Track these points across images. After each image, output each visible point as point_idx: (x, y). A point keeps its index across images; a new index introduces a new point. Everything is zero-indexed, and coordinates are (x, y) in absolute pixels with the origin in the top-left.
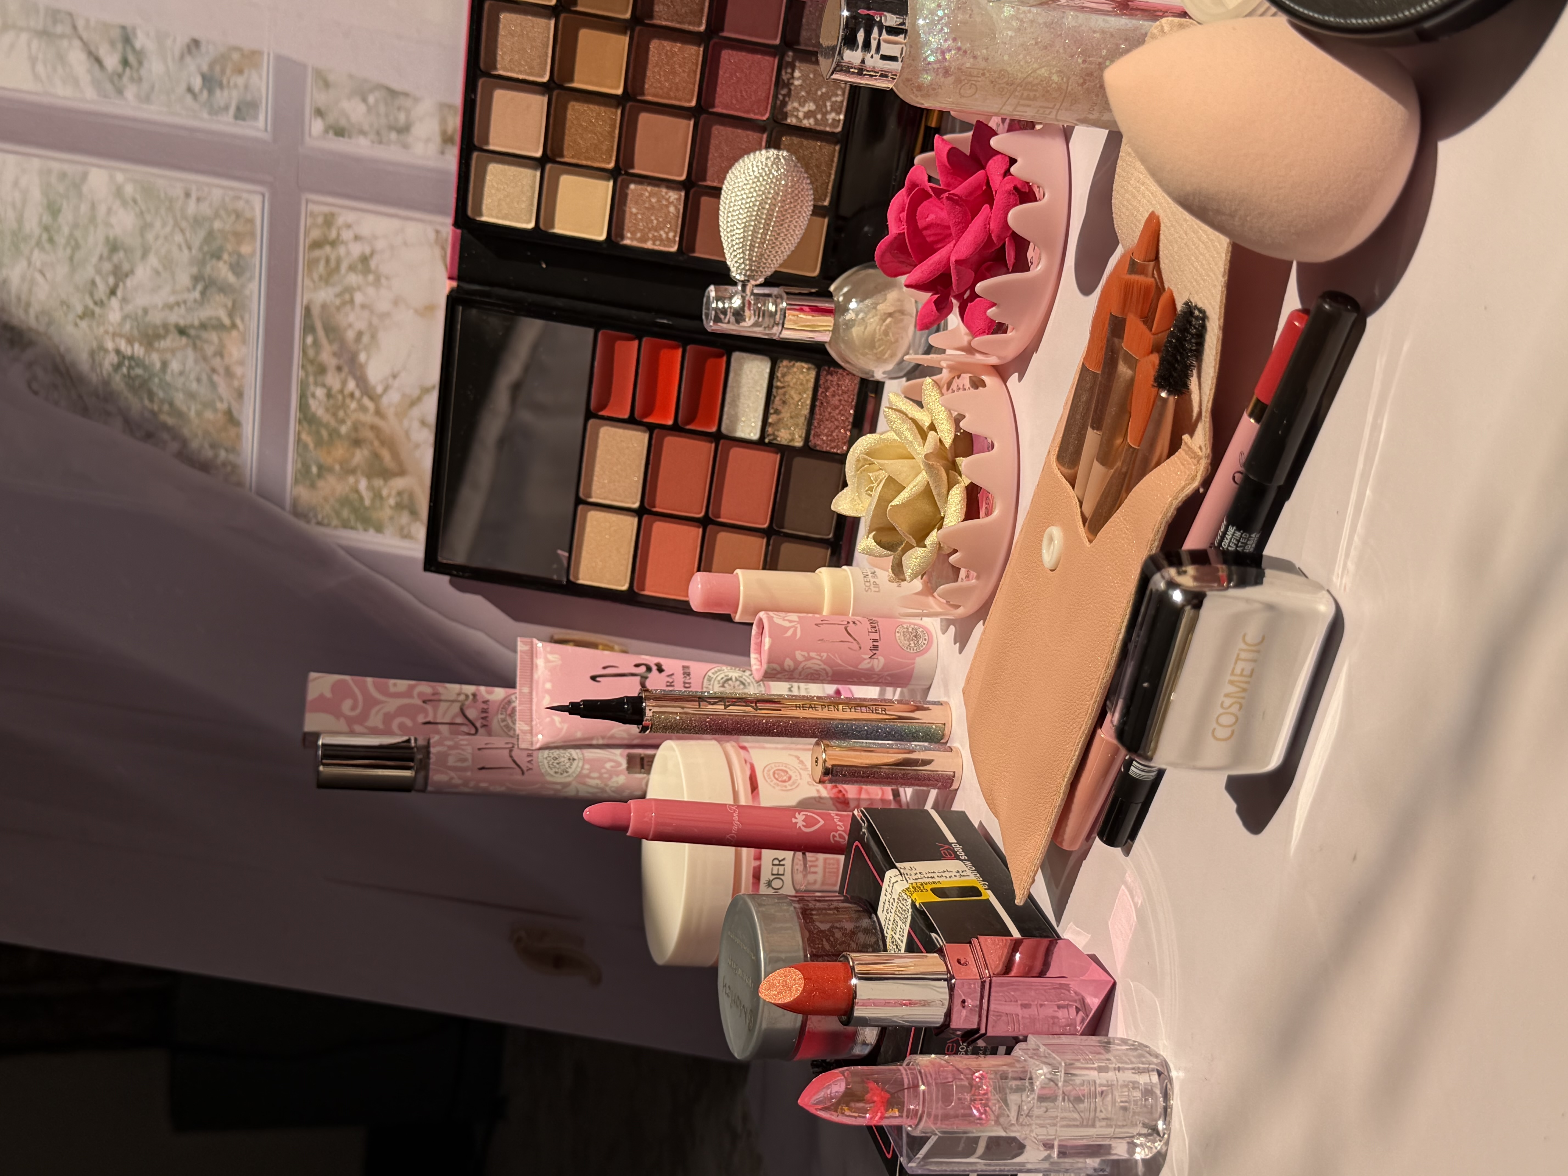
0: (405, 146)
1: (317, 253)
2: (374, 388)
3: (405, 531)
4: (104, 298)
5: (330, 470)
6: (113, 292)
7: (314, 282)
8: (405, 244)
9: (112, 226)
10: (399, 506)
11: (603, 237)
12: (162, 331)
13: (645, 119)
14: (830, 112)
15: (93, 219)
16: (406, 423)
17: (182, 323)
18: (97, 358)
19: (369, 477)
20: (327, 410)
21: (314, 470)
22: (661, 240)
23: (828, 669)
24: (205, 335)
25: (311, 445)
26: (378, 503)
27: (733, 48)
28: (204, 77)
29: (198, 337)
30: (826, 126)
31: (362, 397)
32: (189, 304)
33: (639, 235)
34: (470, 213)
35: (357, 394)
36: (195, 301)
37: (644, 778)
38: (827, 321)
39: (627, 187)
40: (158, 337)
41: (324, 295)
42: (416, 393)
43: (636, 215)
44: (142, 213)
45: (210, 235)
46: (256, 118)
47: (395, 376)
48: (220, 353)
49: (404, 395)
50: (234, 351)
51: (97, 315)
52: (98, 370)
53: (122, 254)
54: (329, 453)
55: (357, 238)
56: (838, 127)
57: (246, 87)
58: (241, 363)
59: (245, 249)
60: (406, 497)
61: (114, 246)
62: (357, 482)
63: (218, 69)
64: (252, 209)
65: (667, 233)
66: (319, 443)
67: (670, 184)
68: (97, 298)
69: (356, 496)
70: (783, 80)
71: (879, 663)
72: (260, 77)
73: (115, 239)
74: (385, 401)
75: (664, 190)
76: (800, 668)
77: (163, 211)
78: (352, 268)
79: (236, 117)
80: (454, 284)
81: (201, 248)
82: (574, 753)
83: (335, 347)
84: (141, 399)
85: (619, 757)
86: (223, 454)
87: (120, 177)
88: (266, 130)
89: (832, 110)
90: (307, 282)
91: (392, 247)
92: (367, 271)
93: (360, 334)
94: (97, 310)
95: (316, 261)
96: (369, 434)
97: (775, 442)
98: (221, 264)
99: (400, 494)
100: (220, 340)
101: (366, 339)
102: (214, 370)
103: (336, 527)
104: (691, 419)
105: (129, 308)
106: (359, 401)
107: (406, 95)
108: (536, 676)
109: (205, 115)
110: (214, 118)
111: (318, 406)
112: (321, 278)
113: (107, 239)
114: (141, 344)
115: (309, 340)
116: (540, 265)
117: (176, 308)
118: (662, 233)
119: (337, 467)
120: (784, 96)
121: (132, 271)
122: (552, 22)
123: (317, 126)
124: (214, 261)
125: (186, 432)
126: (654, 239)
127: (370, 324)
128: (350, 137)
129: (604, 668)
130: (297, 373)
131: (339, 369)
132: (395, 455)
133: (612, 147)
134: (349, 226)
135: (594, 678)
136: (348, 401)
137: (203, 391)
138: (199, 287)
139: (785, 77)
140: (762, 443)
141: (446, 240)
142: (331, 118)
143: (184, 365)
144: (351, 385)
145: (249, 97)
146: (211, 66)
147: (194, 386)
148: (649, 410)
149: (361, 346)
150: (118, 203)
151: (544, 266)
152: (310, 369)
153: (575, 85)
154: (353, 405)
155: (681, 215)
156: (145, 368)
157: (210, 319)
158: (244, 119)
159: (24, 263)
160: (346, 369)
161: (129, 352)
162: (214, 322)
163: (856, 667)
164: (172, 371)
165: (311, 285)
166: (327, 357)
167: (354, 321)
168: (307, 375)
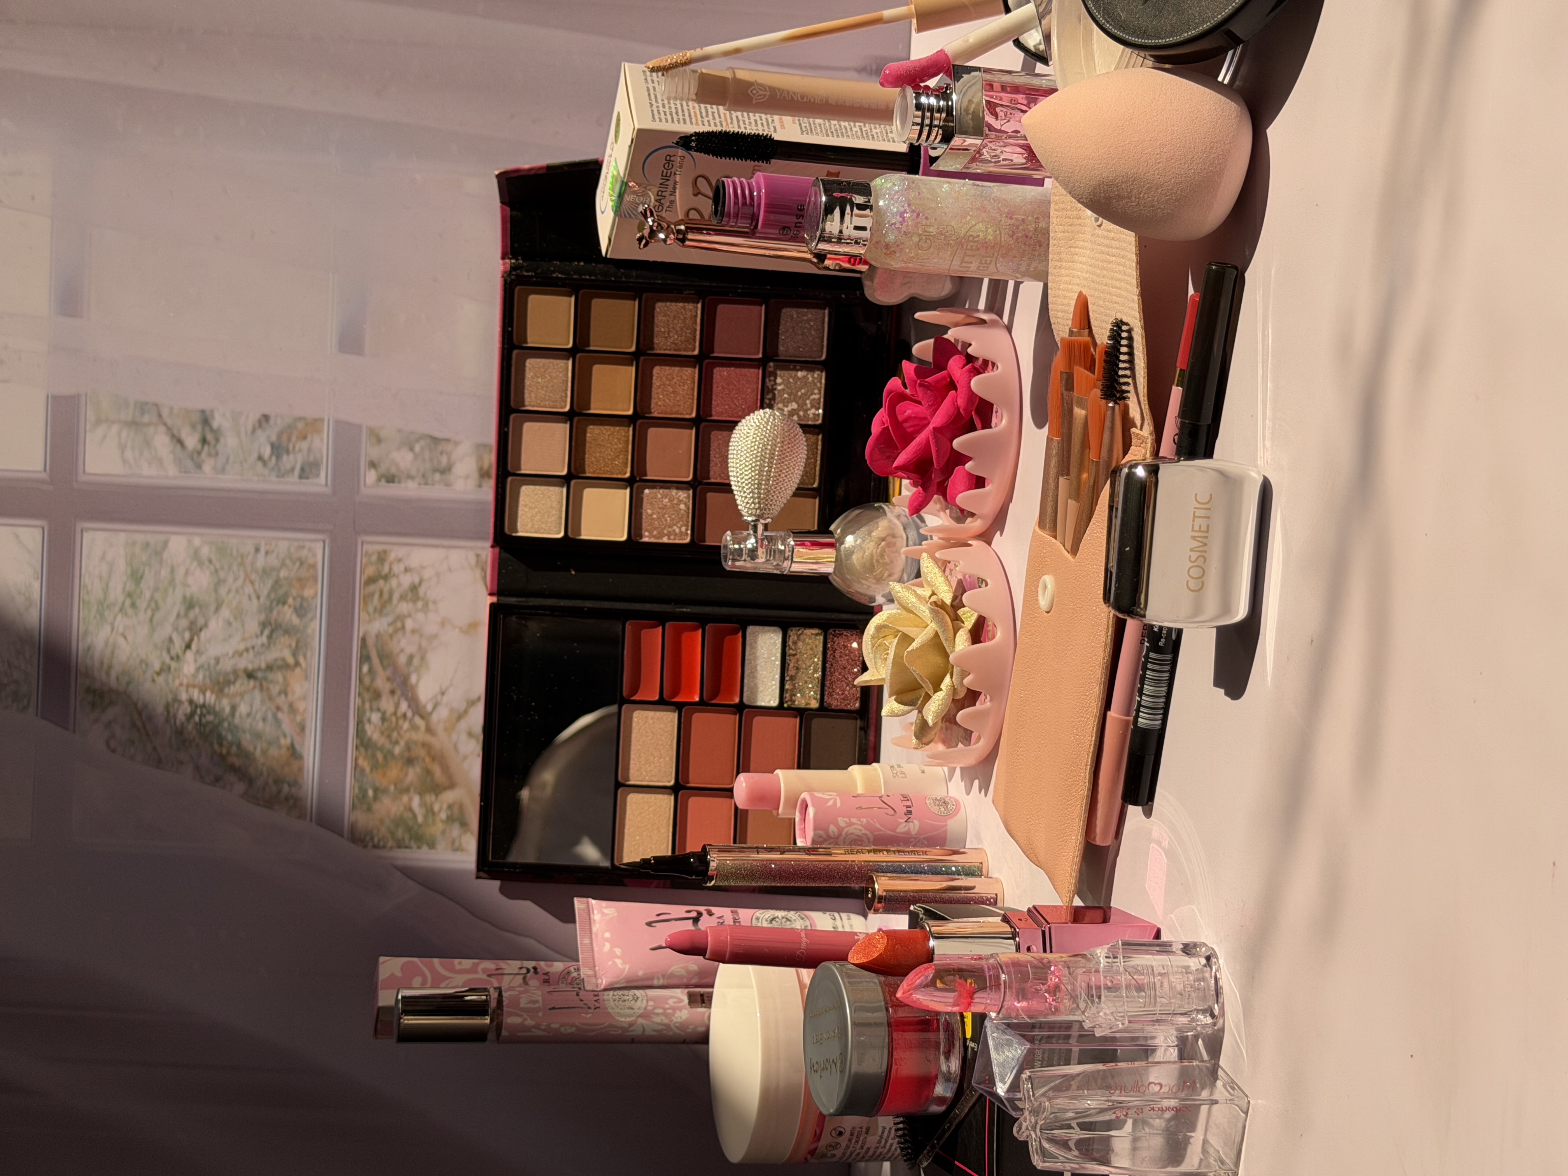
0: (448, 485)
1: (372, 588)
2: (425, 707)
3: (457, 844)
4: (180, 653)
5: (385, 791)
6: (188, 646)
7: (369, 614)
8: (450, 570)
9: (189, 586)
10: (450, 819)
11: (624, 538)
12: (232, 678)
13: (652, 432)
14: (810, 409)
15: (172, 582)
16: (454, 736)
17: (250, 667)
18: (171, 709)
19: (421, 794)
20: (382, 733)
21: (370, 793)
22: (676, 534)
23: (868, 833)
24: (271, 676)
25: (368, 770)
26: (430, 820)
27: (723, 365)
28: (273, 446)
29: (265, 679)
30: (808, 421)
31: (413, 715)
32: (256, 649)
33: (655, 533)
34: (507, 531)
35: (409, 714)
36: (263, 645)
37: (705, 1012)
38: (831, 553)
39: (643, 492)
40: (228, 683)
41: (379, 626)
42: (463, 706)
43: (651, 515)
44: (216, 571)
45: (277, 583)
46: (318, 475)
47: (443, 694)
48: (284, 692)
49: (452, 710)
50: (298, 688)
51: (172, 669)
52: (172, 721)
53: (197, 610)
54: (384, 774)
55: (407, 570)
56: (818, 420)
57: (309, 450)
58: (304, 698)
59: (308, 593)
60: (456, 810)
61: (190, 604)
62: (410, 800)
63: (285, 437)
64: (314, 555)
65: (680, 528)
66: (375, 766)
67: (680, 485)
68: (173, 653)
69: (410, 815)
70: (768, 387)
71: (914, 827)
72: (322, 440)
73: (192, 598)
74: (435, 718)
75: (674, 492)
76: (844, 833)
77: (235, 568)
78: (403, 598)
79: (300, 477)
80: (494, 599)
81: (268, 596)
82: (638, 993)
83: (389, 672)
84: (211, 745)
85: (681, 995)
86: (286, 789)
87: (197, 541)
88: (326, 485)
89: (812, 406)
90: (364, 616)
91: (438, 575)
92: (416, 598)
93: (411, 658)
94: (173, 665)
95: (372, 595)
96: (422, 753)
97: (793, 706)
98: (286, 607)
99: (450, 807)
100: (285, 678)
101: (416, 661)
102: (278, 708)
103: (391, 848)
104: (715, 693)
105: (203, 659)
106: (411, 720)
107: (447, 440)
108: (594, 929)
109: (275, 479)
110: (282, 479)
111: (373, 732)
112: (375, 609)
113: (184, 597)
114: (212, 692)
115: (365, 668)
116: (570, 571)
117: (245, 654)
118: (675, 527)
119: (392, 788)
120: (770, 400)
121: (206, 625)
122: (570, 362)
123: (371, 476)
124: (280, 605)
125: (252, 770)
126: (669, 535)
127: (420, 647)
128: (399, 482)
129: (658, 915)
130: (354, 701)
131: (392, 692)
132: (445, 768)
133: (627, 459)
134: (400, 560)
135: (649, 924)
136: (401, 722)
137: (267, 729)
138: (267, 632)
139: (769, 384)
140: (781, 709)
141: (486, 562)
142: (383, 469)
143: (251, 706)
144: (404, 706)
145: (312, 459)
146: (279, 435)
147: (260, 725)
148: (676, 692)
149: (412, 669)
150: (195, 563)
151: (573, 572)
152: (367, 696)
153: (592, 411)
154: (406, 725)
155: (691, 511)
156: (216, 714)
157: (276, 660)
158: (307, 478)
159: (108, 628)
160: (398, 692)
161: (201, 701)
162: (280, 663)
163: (894, 831)
164: (240, 716)
165: (367, 617)
166: (382, 683)
167: (405, 646)
168: (363, 702)
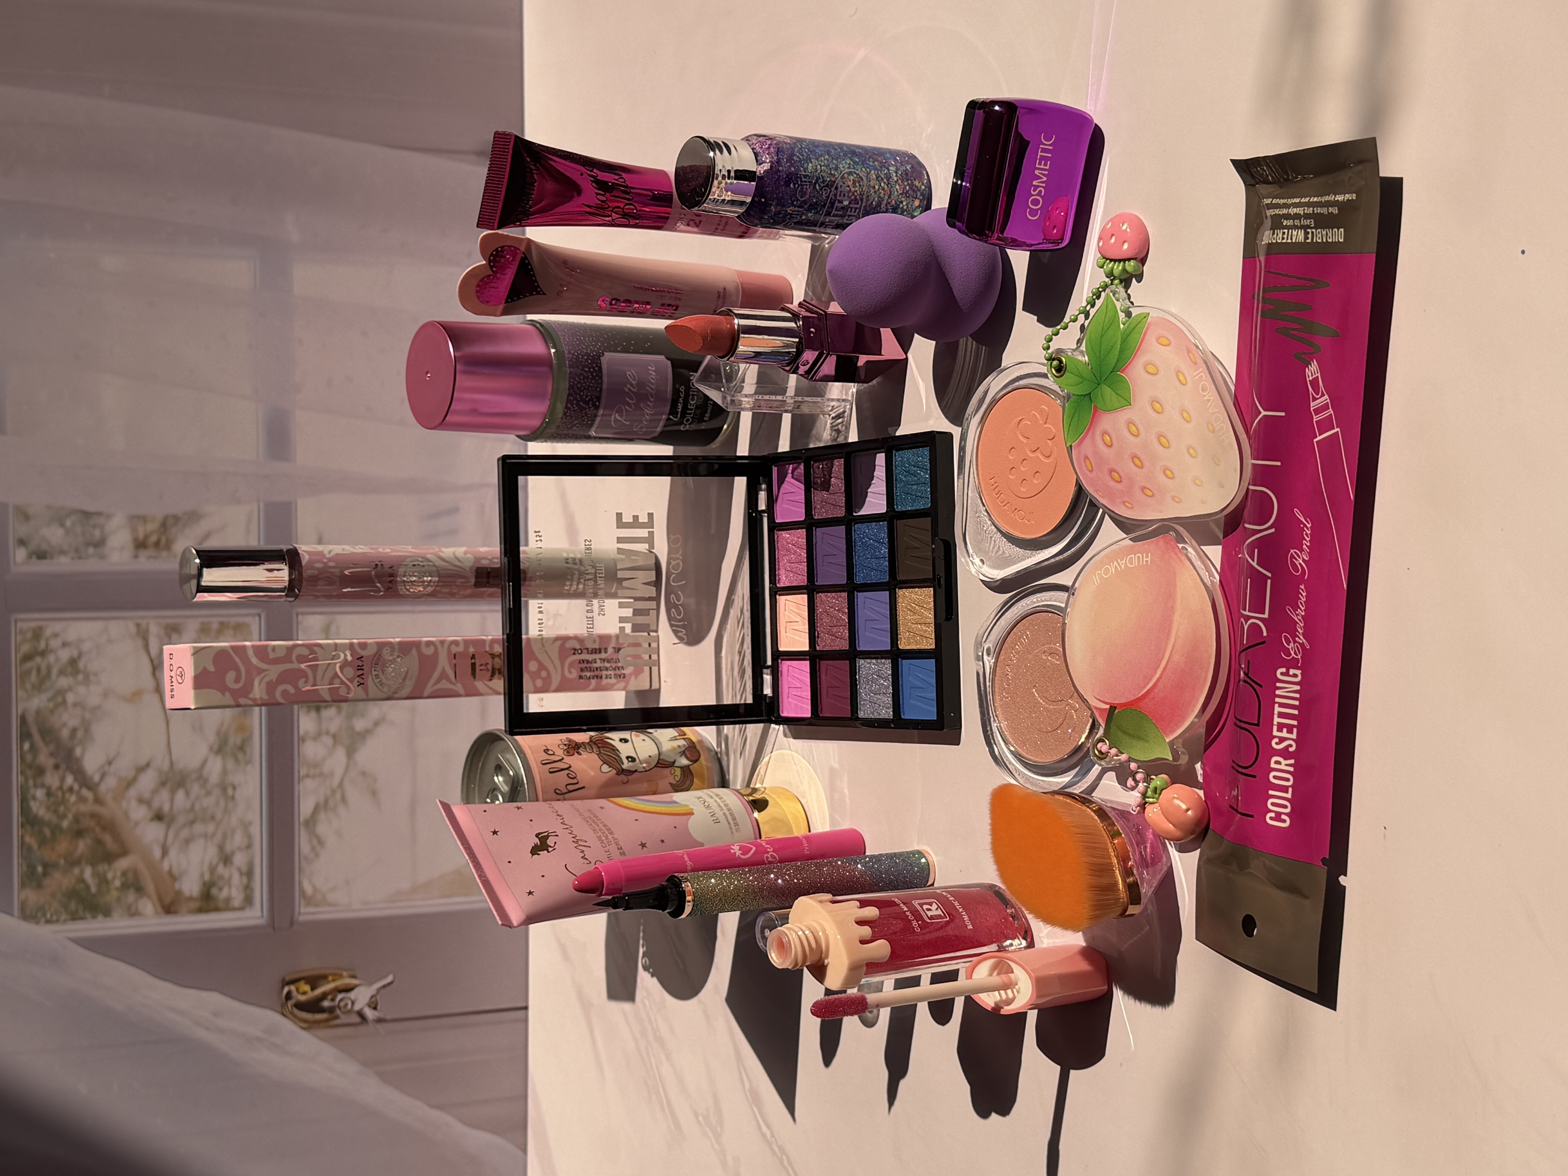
0: (102, 557)
1: (28, 665)
2: (92, 778)
5: (55, 866)
7: (26, 691)
8: (110, 641)
10: (125, 886)
16: (124, 804)
19: (93, 864)
20: (48, 808)
21: (40, 869)
25: (35, 847)
26: (104, 888)
31: (81, 788)
35: (76, 787)
41: (38, 702)
42: (132, 773)
47: (110, 764)
49: (120, 779)
54: (53, 849)
55: (64, 645)
60: (130, 876)
62: (82, 872)
66: (42, 842)
69: (82, 886)
74: (103, 788)
78: (62, 673)
83: (52, 747)
90: (21, 693)
91: (98, 647)
92: (76, 672)
93: (74, 731)
95: (28, 672)
96: (92, 824)
99: (124, 874)
101: (80, 734)
103: (65, 921)
106: (78, 793)
107: (99, 514)
111: (38, 808)
112: (33, 687)
115: (26, 746)
119: (62, 862)
123: (21, 554)
127: (83, 719)
128: (52, 558)
130: (16, 779)
131: (57, 767)
132: (117, 837)
134: (56, 635)
136: (67, 795)
142: (33, 546)
144: (69, 780)
149: (76, 742)
152: (29, 773)
154: (73, 799)
160: (63, 766)
165: (25, 695)
166: (44, 759)
167: (68, 720)
168: (26, 780)
